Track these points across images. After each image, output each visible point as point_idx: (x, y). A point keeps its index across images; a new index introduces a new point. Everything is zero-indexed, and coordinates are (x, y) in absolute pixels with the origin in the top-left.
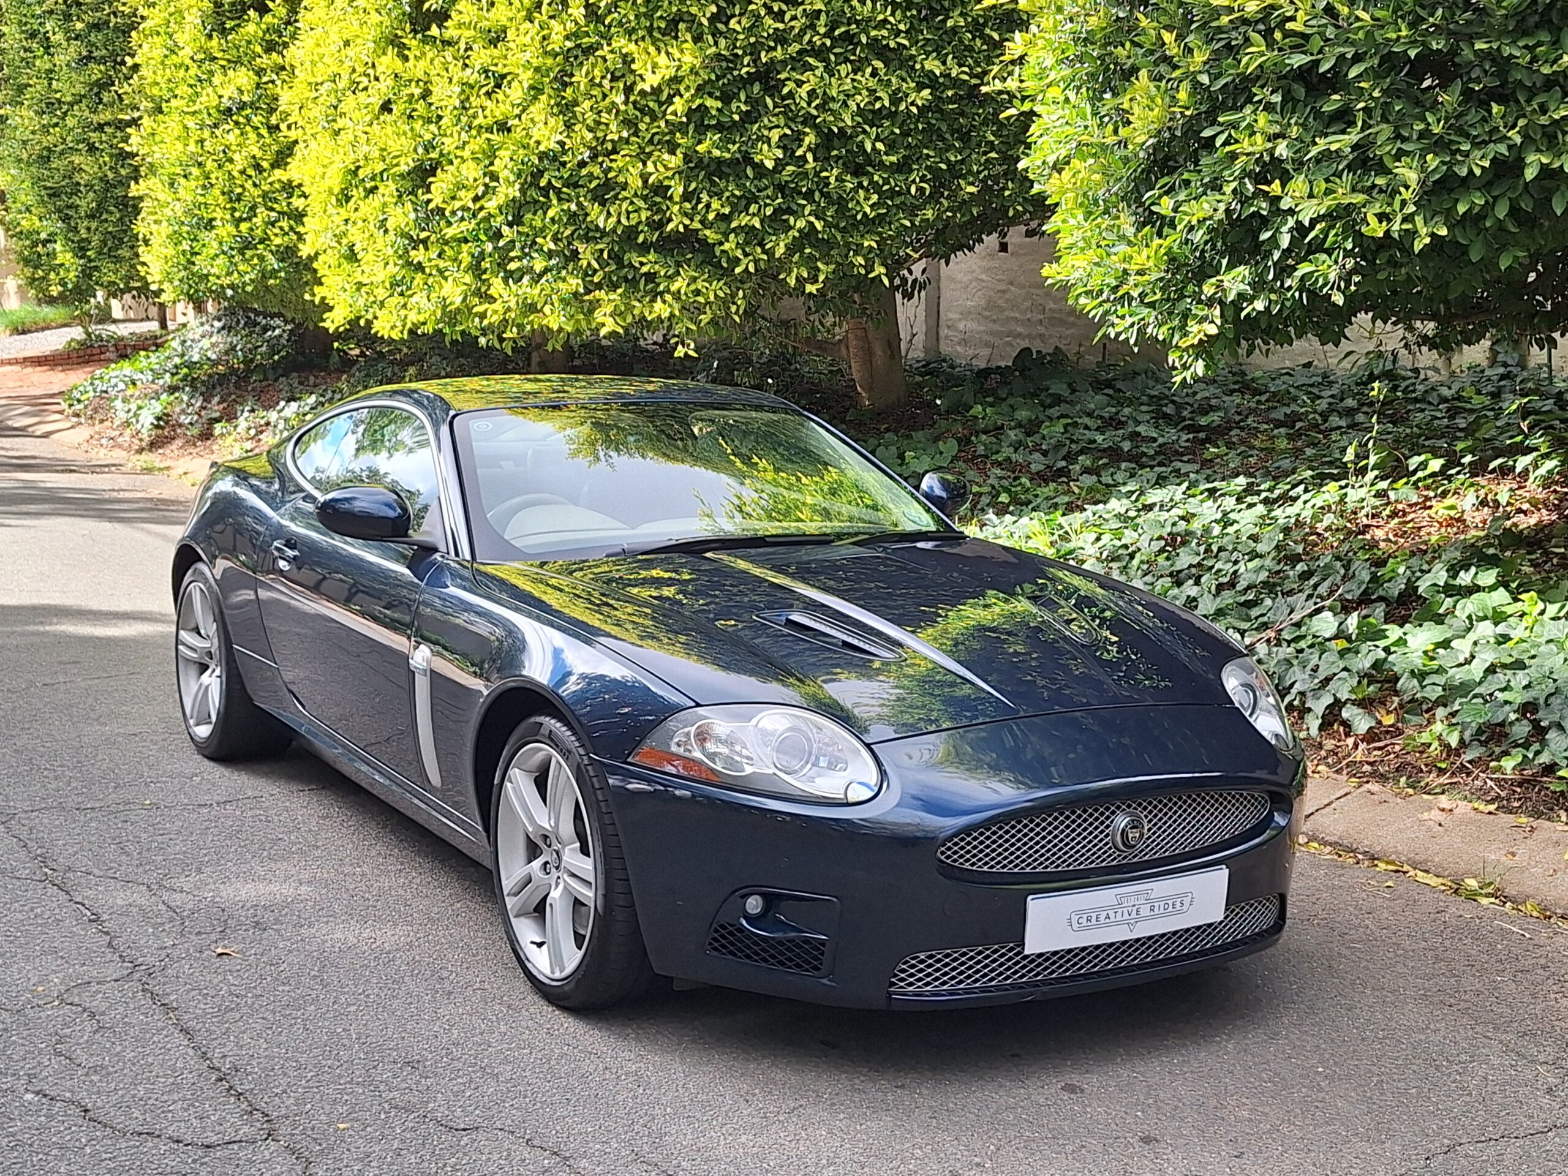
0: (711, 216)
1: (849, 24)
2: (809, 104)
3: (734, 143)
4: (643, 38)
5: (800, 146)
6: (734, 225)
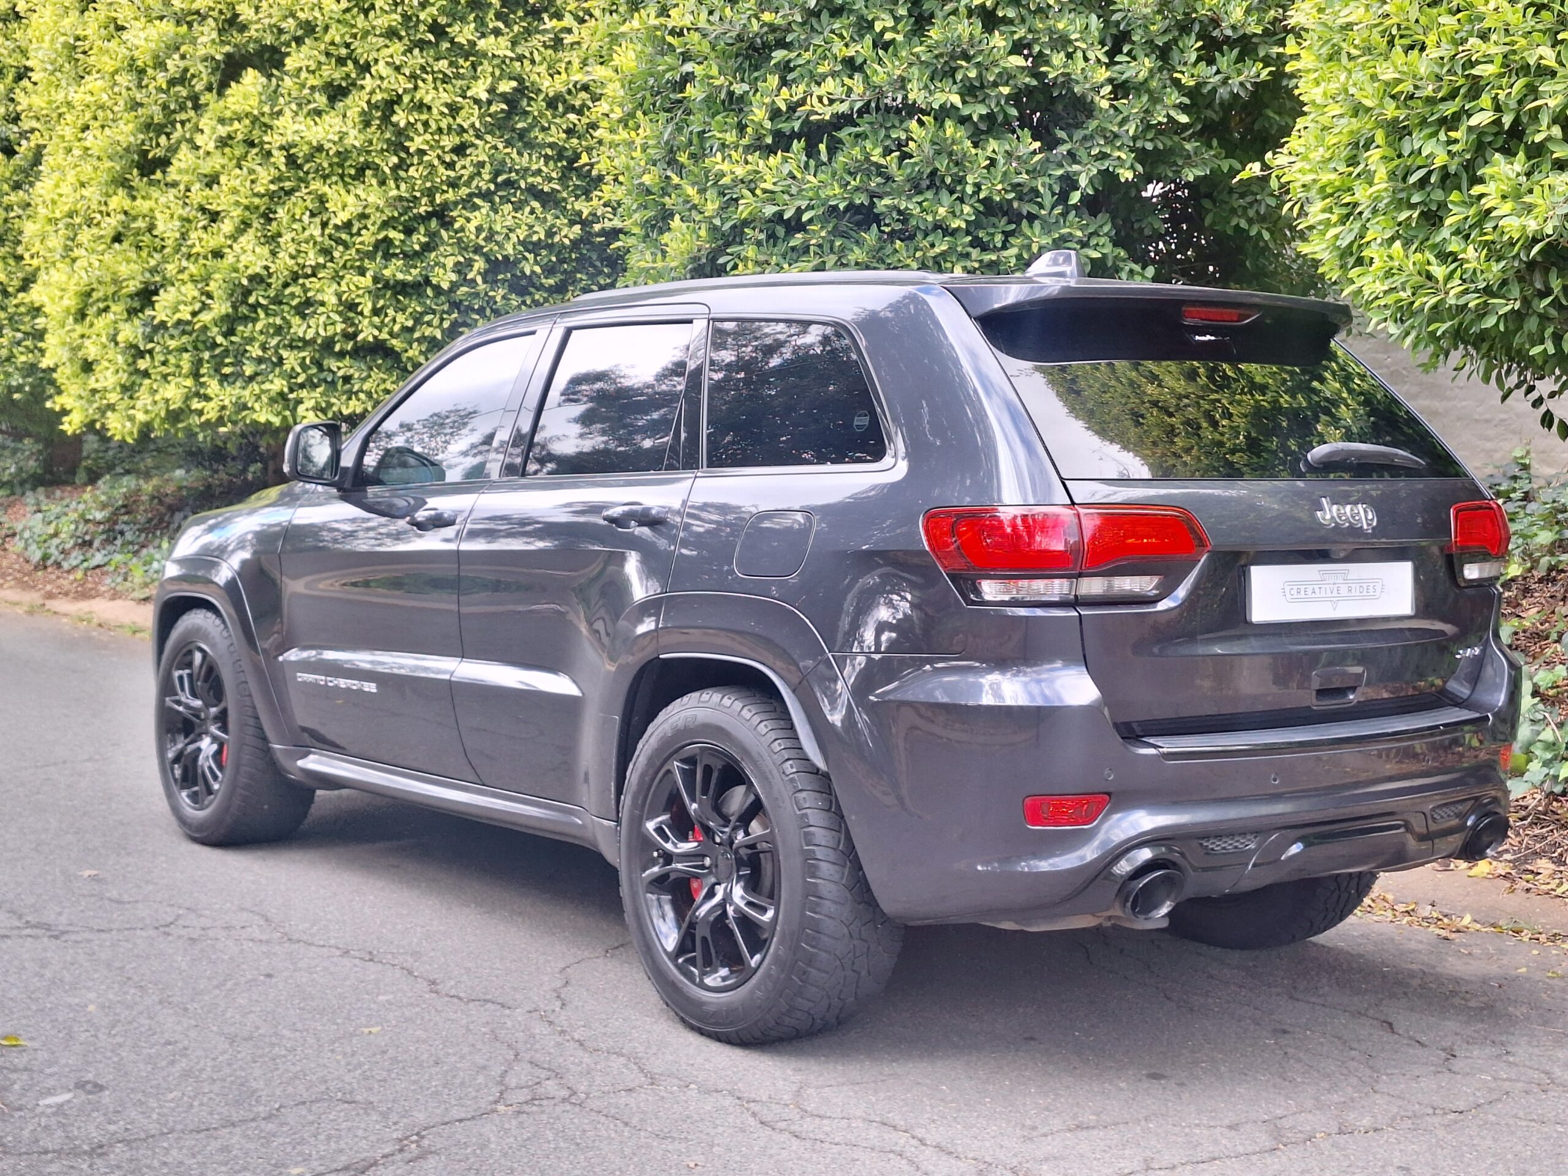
0: (396, 328)
1: (509, 173)
2: (478, 236)
3: (416, 267)
4: (336, 183)
5: (471, 271)
6: (417, 335)
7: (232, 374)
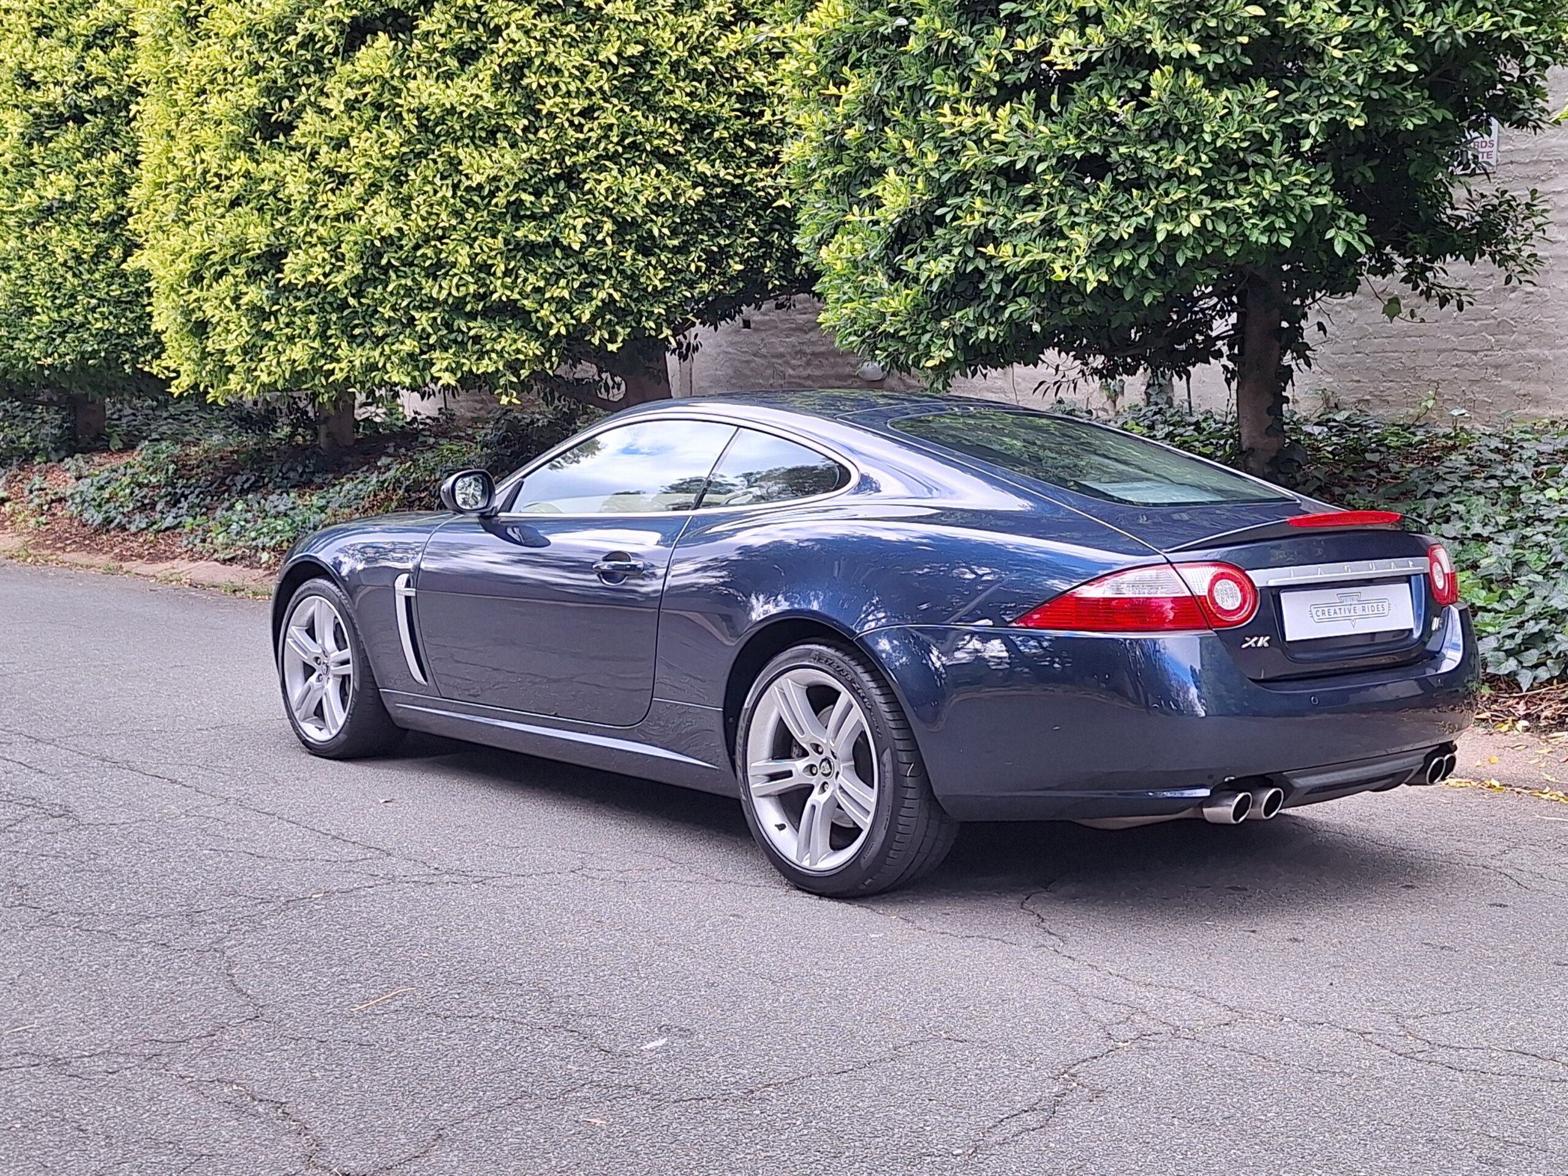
0: (529, 289)
1: (636, 135)
2: (607, 198)
3: (545, 229)
4: (467, 146)
5: (599, 232)
6: (548, 295)
7: (360, 334)
